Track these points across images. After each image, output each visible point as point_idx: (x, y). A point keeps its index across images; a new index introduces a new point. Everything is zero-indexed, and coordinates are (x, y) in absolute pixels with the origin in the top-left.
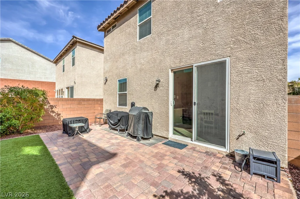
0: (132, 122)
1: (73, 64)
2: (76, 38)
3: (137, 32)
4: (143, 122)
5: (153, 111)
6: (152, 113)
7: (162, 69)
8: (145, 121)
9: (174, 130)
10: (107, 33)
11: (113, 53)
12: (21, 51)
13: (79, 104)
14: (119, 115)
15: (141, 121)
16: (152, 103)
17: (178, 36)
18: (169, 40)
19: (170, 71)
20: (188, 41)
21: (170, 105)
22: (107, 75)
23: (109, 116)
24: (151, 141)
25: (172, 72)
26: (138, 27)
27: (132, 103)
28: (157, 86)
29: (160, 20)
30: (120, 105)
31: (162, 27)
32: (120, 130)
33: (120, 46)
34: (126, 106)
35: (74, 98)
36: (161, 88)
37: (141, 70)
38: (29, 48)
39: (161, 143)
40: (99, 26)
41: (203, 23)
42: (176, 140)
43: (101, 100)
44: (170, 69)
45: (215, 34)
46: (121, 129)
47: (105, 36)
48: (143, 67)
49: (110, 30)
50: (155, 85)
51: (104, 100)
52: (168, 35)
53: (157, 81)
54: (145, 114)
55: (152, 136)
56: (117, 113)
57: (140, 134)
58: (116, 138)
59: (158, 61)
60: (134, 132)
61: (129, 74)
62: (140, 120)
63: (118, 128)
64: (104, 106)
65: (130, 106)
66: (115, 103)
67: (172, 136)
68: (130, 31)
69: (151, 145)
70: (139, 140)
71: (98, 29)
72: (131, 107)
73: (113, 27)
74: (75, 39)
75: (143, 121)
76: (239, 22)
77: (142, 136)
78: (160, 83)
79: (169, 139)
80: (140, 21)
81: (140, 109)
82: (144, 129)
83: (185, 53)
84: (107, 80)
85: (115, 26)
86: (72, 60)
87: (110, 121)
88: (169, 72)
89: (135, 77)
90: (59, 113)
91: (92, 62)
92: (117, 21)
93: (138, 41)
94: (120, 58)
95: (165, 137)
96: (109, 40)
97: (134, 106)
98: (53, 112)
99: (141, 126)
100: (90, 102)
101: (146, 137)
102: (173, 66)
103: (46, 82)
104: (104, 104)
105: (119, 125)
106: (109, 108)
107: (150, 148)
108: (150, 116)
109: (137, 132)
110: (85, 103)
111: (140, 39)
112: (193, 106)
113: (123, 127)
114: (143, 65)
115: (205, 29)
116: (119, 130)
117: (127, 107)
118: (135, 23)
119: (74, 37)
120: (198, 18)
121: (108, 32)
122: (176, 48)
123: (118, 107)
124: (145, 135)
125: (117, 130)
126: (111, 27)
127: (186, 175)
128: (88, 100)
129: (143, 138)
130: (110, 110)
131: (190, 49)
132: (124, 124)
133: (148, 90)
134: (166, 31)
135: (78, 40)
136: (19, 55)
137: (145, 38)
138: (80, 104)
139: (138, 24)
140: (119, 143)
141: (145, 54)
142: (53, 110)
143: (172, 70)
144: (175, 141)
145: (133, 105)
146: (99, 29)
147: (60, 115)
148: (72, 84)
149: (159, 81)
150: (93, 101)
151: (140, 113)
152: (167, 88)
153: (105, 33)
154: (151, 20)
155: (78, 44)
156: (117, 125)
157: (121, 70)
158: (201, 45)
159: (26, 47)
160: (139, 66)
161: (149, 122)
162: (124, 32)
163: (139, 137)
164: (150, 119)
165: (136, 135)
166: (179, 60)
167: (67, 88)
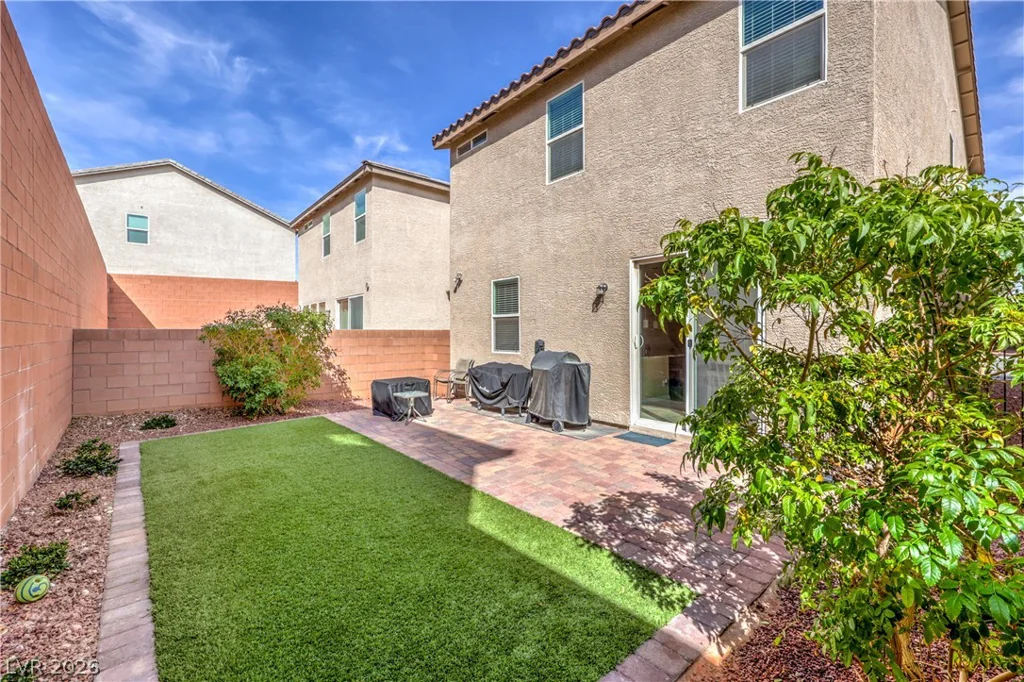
0: (540, 389)
1: (361, 235)
2: (370, 165)
3: (544, 162)
4: (568, 387)
5: (588, 361)
6: (588, 366)
7: (613, 260)
8: (573, 384)
9: (642, 410)
10: (460, 153)
11: (477, 209)
12: (197, 194)
13: (386, 346)
14: (504, 373)
15: (563, 385)
16: (588, 343)
17: (650, 182)
18: (627, 189)
19: (632, 265)
20: (675, 195)
21: (632, 346)
22: (461, 269)
23: (477, 376)
24: (588, 432)
25: (635, 267)
26: (548, 149)
27: (537, 343)
28: (599, 300)
29: (604, 138)
30: (498, 347)
31: (611, 156)
32: (507, 412)
33: (499, 192)
34: (517, 349)
35: (365, 328)
36: (610, 306)
37: (557, 259)
38: (215, 185)
39: (611, 436)
40: (438, 138)
41: (706, 156)
42: (648, 430)
43: (444, 335)
44: (631, 261)
45: (733, 185)
46: (508, 406)
47: (453, 163)
48: (563, 251)
49: (467, 147)
50: (593, 297)
51: (451, 334)
52: (625, 177)
53: (599, 288)
54: (572, 369)
55: (589, 424)
56: (498, 368)
57: (561, 416)
58: (502, 426)
59: (600, 240)
60: (546, 411)
61: (524, 268)
62: (559, 382)
63: (502, 405)
64: (452, 352)
65: (533, 350)
66: (486, 344)
67: (637, 422)
68: (524, 156)
69: (587, 438)
70: (558, 429)
71: (434, 144)
72: (536, 353)
73: (476, 141)
74: (368, 169)
75: (566, 384)
76: (783, 163)
77: (565, 420)
78: (607, 294)
79: (631, 429)
80: (553, 133)
81: (560, 357)
82: (570, 404)
83: (666, 224)
84: (460, 282)
85: (483, 137)
86: (355, 223)
87: (480, 387)
88: (628, 267)
89: (540, 276)
90: (342, 368)
91: (408, 227)
92: (489, 126)
93: (547, 184)
94: (498, 225)
95: (621, 423)
96: (465, 174)
97: (543, 349)
98: (330, 366)
99: (562, 397)
100: (411, 341)
101: (575, 422)
102: (638, 253)
103: (267, 282)
104: (451, 346)
105: (505, 397)
106: (467, 356)
107: (586, 442)
108: (584, 372)
109: (554, 412)
110: (401, 342)
111: (552, 178)
112: (688, 348)
113: (515, 403)
114: (563, 246)
115: (712, 171)
116: (503, 411)
117: (518, 353)
118: (541, 138)
119: (366, 163)
120: (696, 144)
121: (462, 151)
122: (646, 210)
123: (493, 351)
124: (574, 418)
125: (498, 410)
126: (471, 140)
127: (659, 478)
128: (408, 334)
129: (568, 426)
130: (472, 362)
131: (678, 214)
132: (517, 394)
133: (575, 309)
134: (622, 167)
135: (375, 171)
136: (192, 206)
137: (567, 177)
138: (388, 346)
139: (548, 142)
140: (513, 433)
141: (568, 218)
142: (329, 361)
143: (636, 262)
144: (646, 433)
145: (539, 346)
146: (438, 144)
147: (344, 373)
148: (358, 290)
149: (605, 289)
150: (419, 337)
151: (560, 367)
152: (624, 306)
153: (453, 152)
154: (581, 133)
155: (374, 181)
156: (498, 398)
157: (501, 256)
158: (702, 207)
159: (208, 180)
160: (551, 249)
161: (584, 387)
162: (509, 157)
163: (558, 422)
164: (585, 379)
165: (550, 419)
166: (653, 240)
167: (339, 301)
